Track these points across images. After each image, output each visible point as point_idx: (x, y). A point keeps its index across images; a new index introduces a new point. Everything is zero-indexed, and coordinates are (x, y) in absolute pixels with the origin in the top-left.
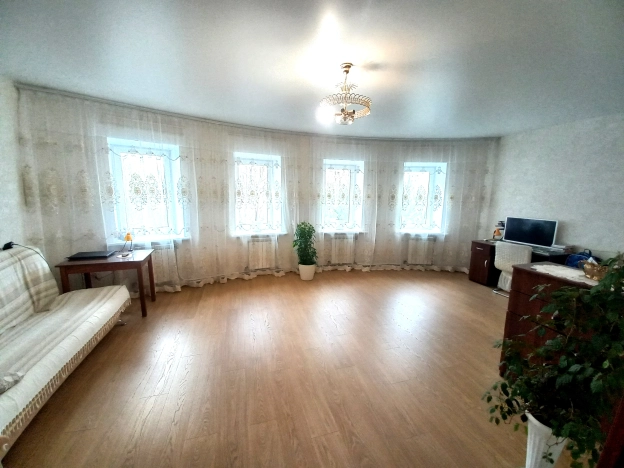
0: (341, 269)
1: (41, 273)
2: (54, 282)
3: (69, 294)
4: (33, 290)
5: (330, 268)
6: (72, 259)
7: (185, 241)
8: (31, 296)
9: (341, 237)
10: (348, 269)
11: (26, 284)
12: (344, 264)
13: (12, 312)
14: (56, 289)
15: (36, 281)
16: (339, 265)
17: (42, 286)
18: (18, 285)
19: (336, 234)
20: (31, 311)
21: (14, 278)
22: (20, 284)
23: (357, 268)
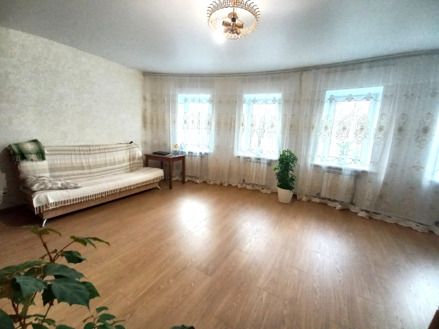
0: (331, 204)
1: (137, 156)
2: (142, 161)
3: (148, 168)
4: (132, 162)
5: (317, 200)
6: (154, 153)
7: (206, 154)
8: (130, 165)
9: (336, 171)
10: (339, 207)
11: (130, 159)
12: (335, 201)
13: (118, 168)
14: (142, 165)
15: (134, 159)
16: (329, 200)
17: (136, 161)
18: (126, 158)
19: (330, 168)
20: (128, 170)
21: (125, 155)
22: (127, 158)
23: (353, 209)
